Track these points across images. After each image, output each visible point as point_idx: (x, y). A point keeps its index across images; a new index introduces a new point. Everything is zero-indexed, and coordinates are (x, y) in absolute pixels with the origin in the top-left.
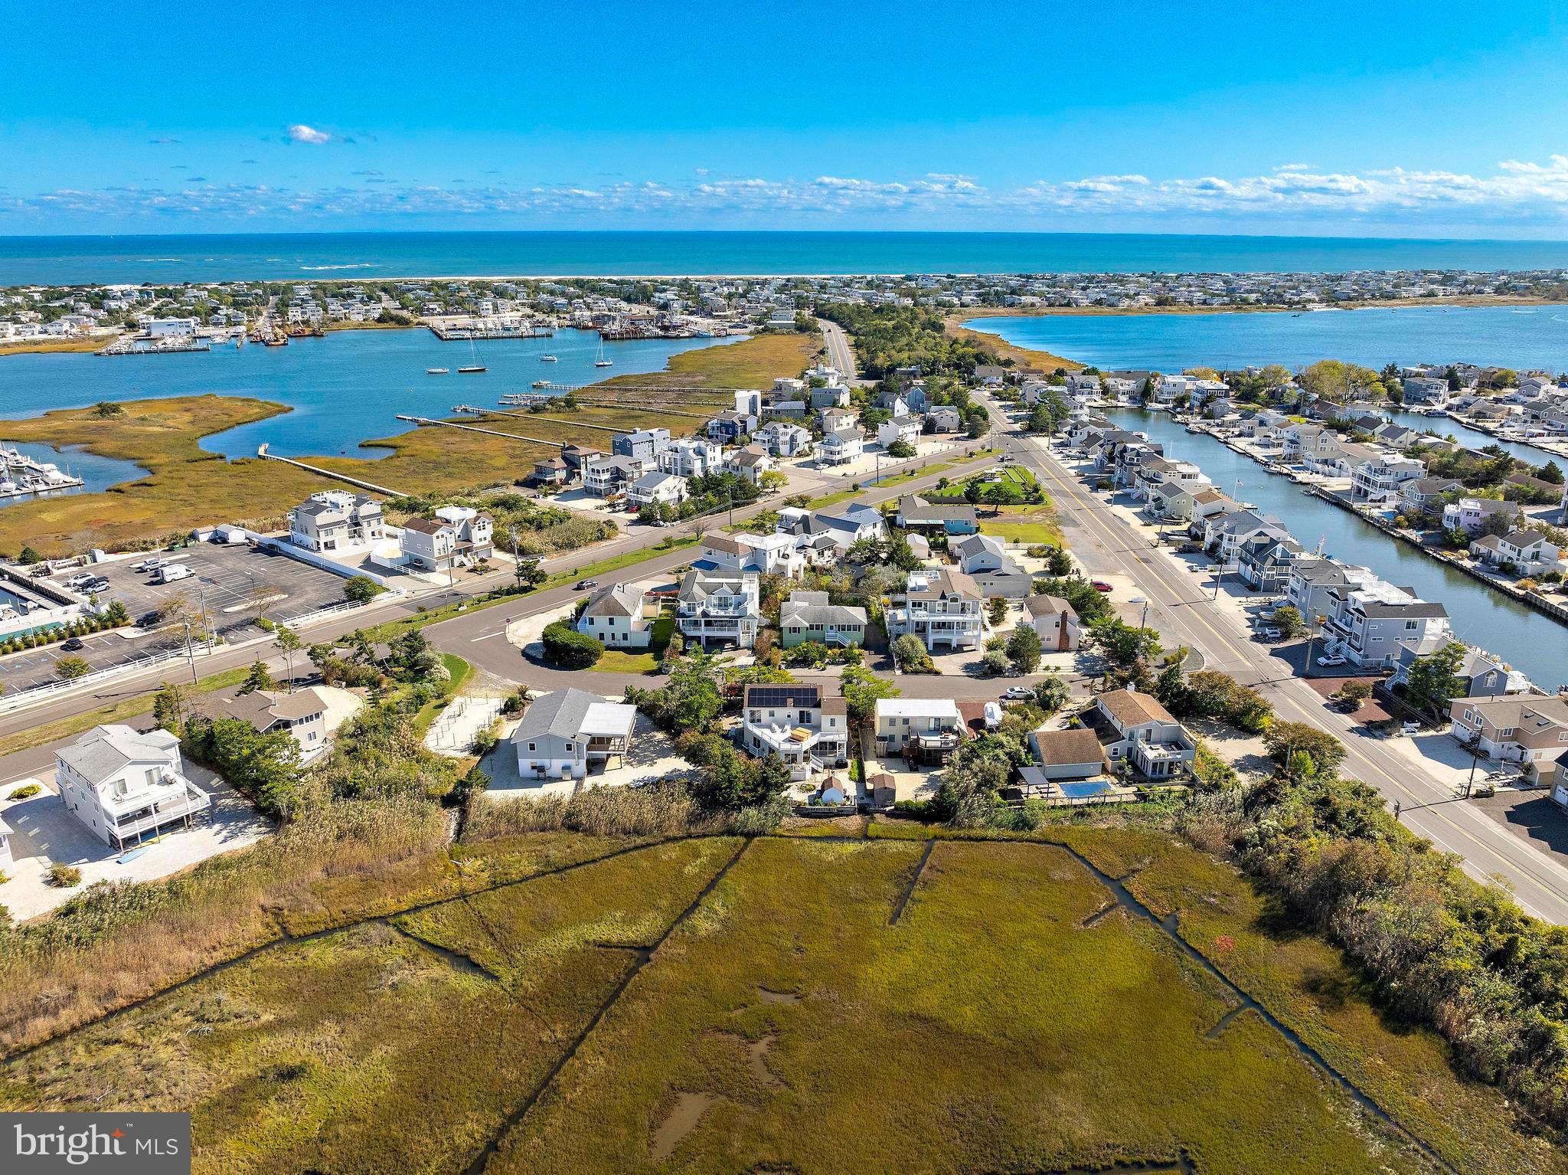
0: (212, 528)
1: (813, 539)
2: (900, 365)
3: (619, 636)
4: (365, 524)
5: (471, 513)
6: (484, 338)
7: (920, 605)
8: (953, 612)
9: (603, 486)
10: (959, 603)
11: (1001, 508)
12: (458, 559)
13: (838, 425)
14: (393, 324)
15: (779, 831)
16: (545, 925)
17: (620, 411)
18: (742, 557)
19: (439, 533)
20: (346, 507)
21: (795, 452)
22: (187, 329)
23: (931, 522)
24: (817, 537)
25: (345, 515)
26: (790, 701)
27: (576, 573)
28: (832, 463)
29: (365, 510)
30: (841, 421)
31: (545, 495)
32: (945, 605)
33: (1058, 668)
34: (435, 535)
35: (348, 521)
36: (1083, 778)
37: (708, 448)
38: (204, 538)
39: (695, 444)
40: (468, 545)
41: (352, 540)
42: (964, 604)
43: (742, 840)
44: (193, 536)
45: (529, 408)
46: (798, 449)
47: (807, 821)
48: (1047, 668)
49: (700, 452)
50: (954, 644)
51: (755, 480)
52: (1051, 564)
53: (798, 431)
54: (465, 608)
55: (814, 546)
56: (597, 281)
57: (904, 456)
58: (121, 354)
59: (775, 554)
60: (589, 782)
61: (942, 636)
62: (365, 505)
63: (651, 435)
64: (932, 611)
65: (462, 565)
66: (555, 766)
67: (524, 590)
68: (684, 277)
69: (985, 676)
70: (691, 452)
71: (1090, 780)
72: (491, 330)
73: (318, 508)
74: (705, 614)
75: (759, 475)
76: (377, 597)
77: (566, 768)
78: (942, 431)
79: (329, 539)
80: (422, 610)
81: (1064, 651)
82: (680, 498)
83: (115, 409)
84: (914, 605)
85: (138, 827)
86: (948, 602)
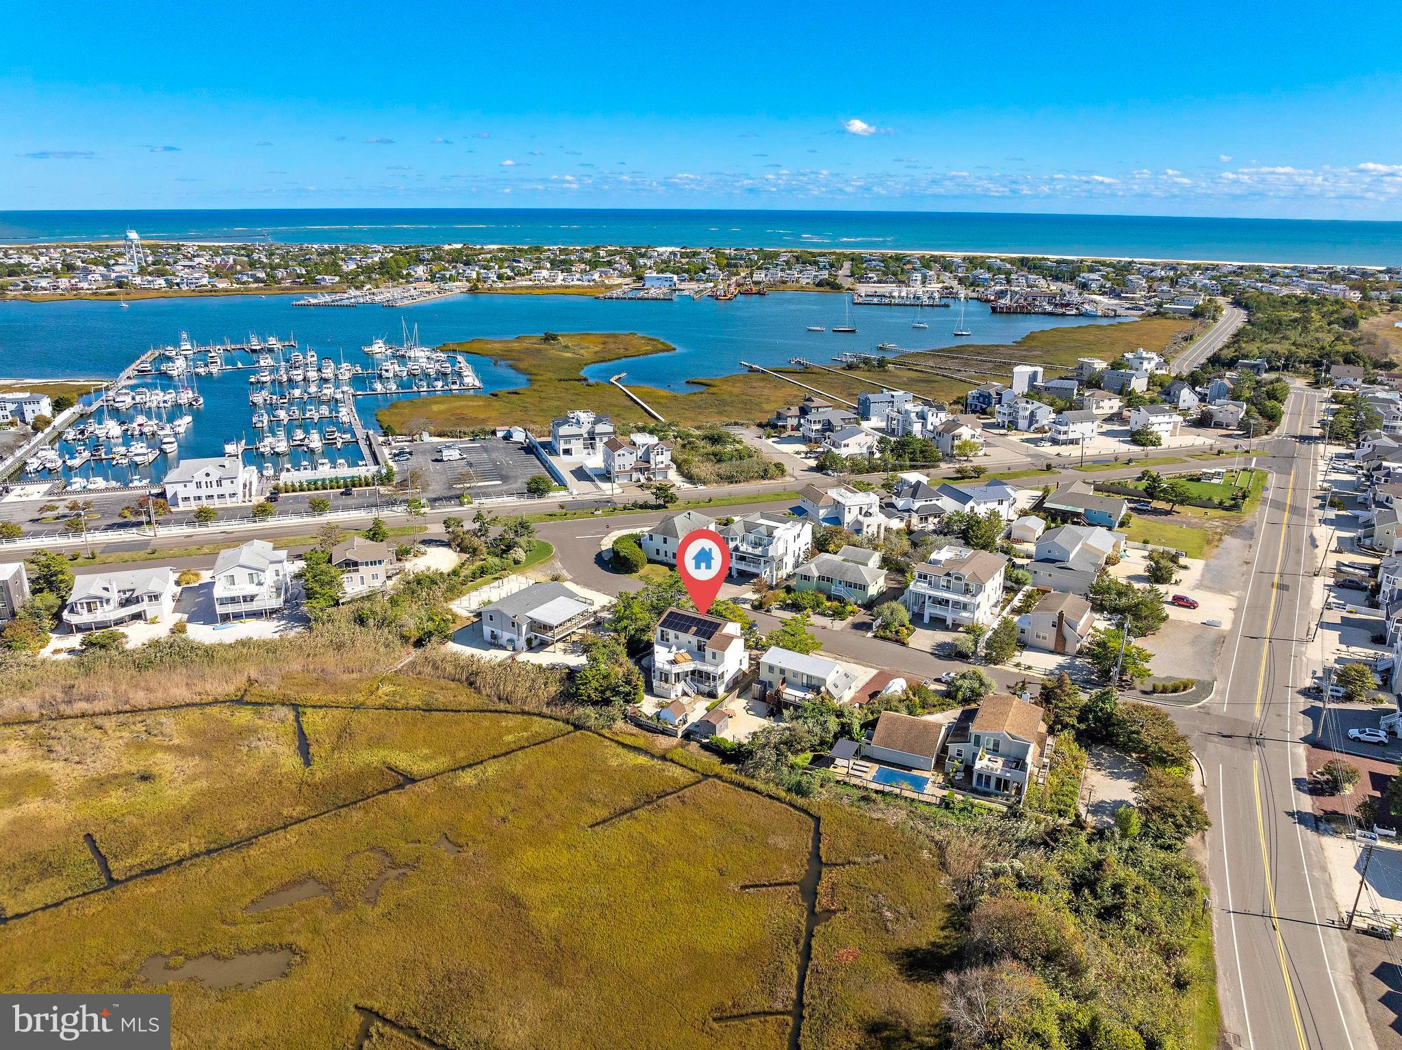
0: (507, 428)
1: (917, 504)
2: (1246, 357)
3: (670, 554)
4: (598, 439)
5: (653, 440)
6: (888, 304)
7: (925, 577)
8: (955, 592)
9: (813, 435)
10: (963, 582)
11: (1177, 508)
12: (635, 476)
13: (1098, 407)
14: (827, 288)
15: (605, 732)
16: (376, 742)
17: (925, 375)
18: (823, 508)
19: (621, 452)
20: (586, 424)
21: (1032, 428)
22: (669, 283)
23: (1069, 508)
24: (924, 503)
25: (584, 430)
26: (694, 629)
27: (710, 501)
28: (1055, 442)
29: (600, 428)
30: (1101, 404)
31: (768, 437)
32: (949, 581)
33: (1029, 668)
34: (616, 454)
35: (586, 436)
36: (909, 769)
37: (930, 414)
38: (500, 434)
39: (919, 409)
40: (647, 465)
41: (586, 451)
42: (967, 585)
43: (571, 728)
44: (494, 433)
45: (845, 365)
46: (1036, 426)
47: (636, 730)
48: (1018, 665)
49: (922, 417)
50: (949, 622)
51: (952, 447)
52: (1149, 569)
53: (1040, 407)
54: (600, 512)
55: (916, 512)
56: (1040, 260)
57: (1144, 445)
58: (612, 298)
59: (855, 511)
60: (524, 657)
61: (939, 611)
62: (601, 425)
63: (893, 396)
64: (937, 587)
65: (639, 480)
66: (505, 636)
67: (658, 507)
68: (1131, 260)
69: (948, 657)
70: (913, 415)
71: (915, 772)
72: (903, 298)
73: (566, 421)
74: (736, 549)
75: (956, 442)
76: (551, 494)
77: (511, 641)
78: (1218, 425)
79: (567, 447)
80: (562, 507)
81: (1059, 653)
82: (872, 453)
83: (554, 338)
84: (920, 576)
85: (230, 609)
86: (953, 580)
